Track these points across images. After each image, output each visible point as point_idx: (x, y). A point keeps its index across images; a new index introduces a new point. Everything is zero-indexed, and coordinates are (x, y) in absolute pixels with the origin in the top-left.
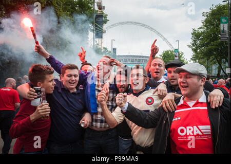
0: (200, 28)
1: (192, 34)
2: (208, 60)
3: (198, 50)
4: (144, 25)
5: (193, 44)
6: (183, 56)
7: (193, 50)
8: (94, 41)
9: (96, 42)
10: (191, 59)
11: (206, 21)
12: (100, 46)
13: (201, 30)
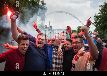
0: (99, 14)
1: (94, 17)
2: (104, 31)
3: (98, 26)
4: (67, 13)
5: (95, 23)
6: (89, 29)
7: (95, 25)
8: (40, 22)
9: (41, 22)
10: (94, 31)
11: (102, 9)
12: (43, 25)
13: (100, 14)
